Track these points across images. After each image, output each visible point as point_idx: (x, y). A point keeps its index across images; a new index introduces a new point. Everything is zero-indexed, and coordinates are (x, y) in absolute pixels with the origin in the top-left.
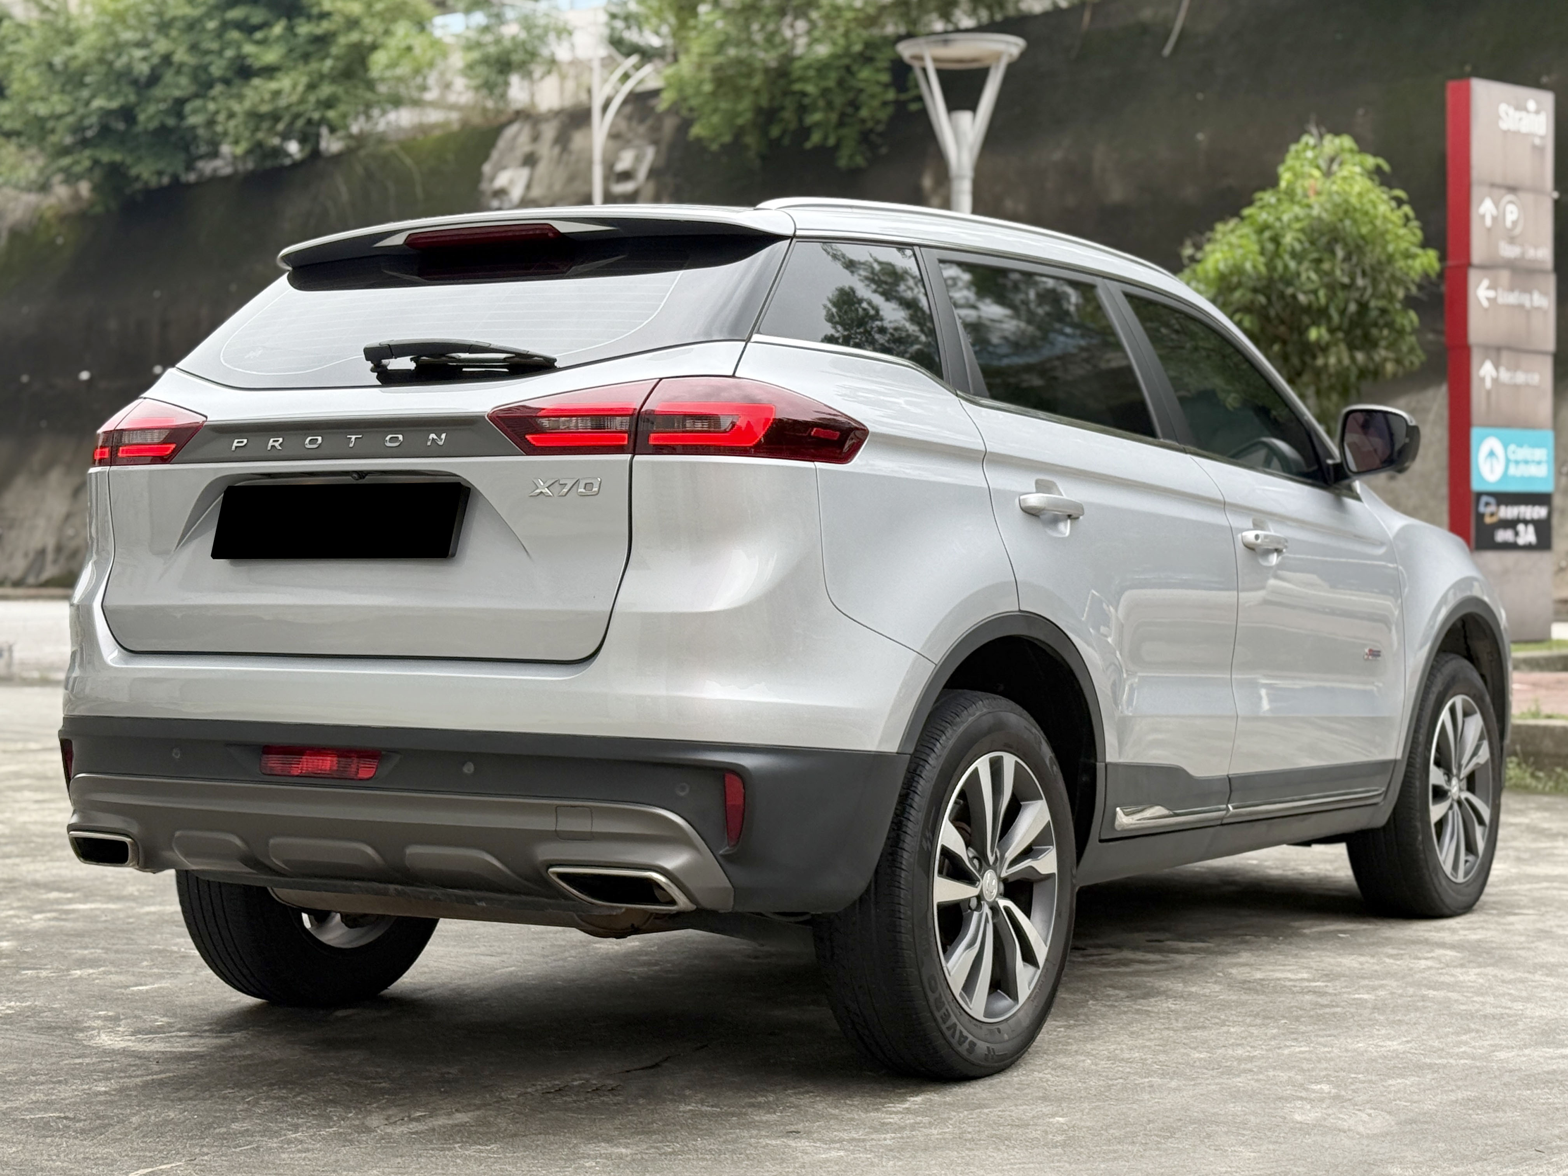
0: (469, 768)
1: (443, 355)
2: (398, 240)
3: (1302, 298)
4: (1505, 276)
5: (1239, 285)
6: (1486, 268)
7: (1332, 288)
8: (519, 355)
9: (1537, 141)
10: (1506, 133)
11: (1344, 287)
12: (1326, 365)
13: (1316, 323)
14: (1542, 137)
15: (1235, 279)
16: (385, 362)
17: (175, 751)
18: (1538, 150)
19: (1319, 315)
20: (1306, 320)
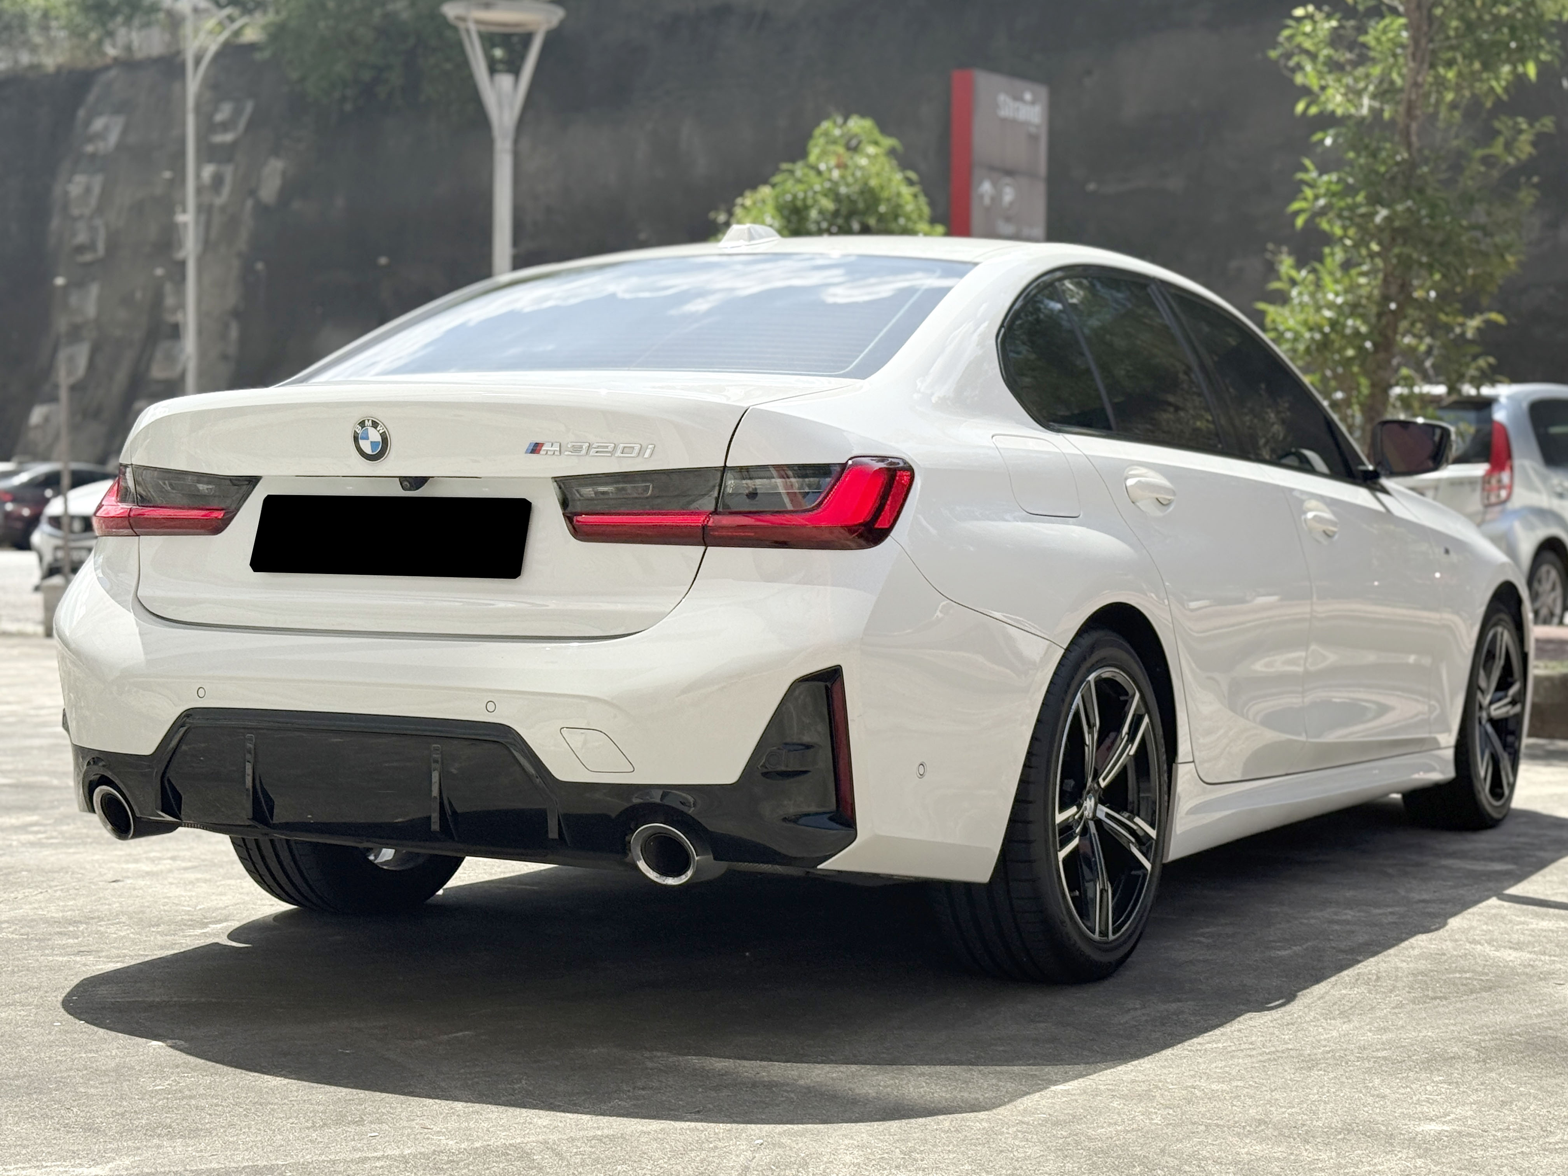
9: (1033, 130)
10: (1004, 120)
14: (1037, 127)
18: (1033, 138)
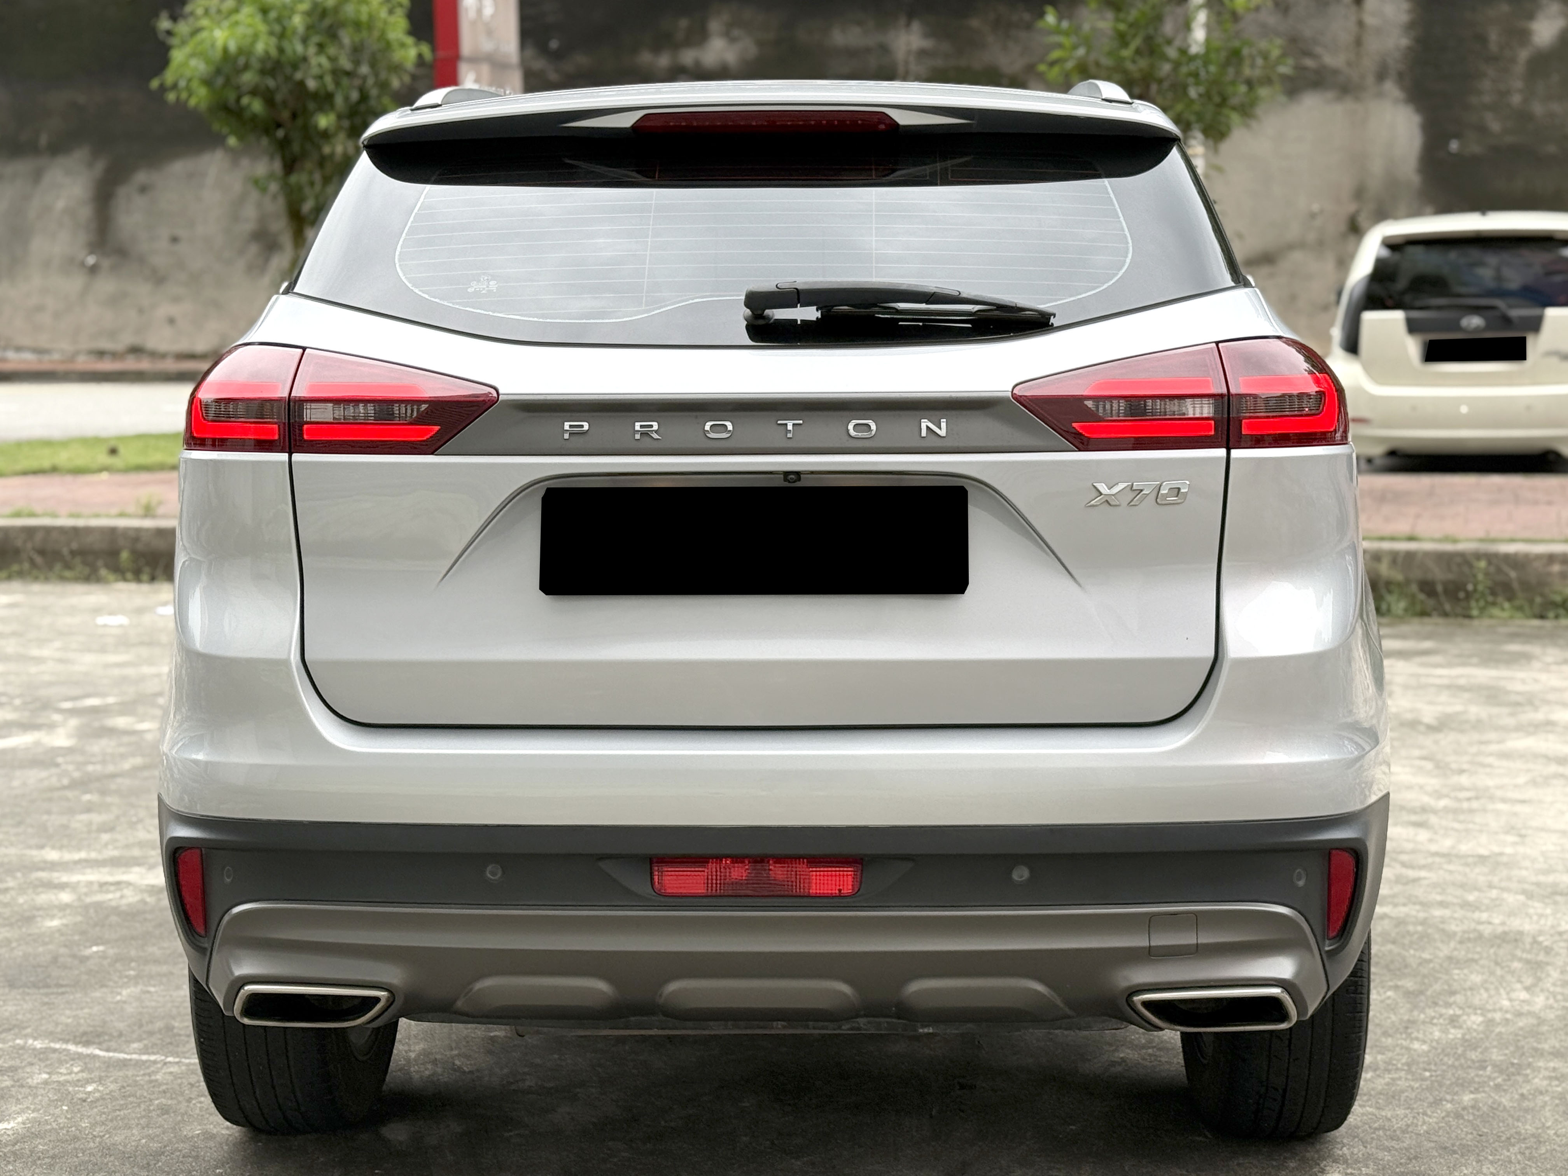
0: (1020, 874)
1: (875, 305)
2: (626, 121)
3: (311, 84)
4: (485, 69)
5: (247, 67)
6: (475, 60)
7: (338, 73)
8: (1001, 307)
11: (348, 74)
12: (332, 154)
13: (321, 109)
15: (241, 61)
16: (768, 312)
17: (489, 868)
19: (324, 100)
20: (311, 106)
